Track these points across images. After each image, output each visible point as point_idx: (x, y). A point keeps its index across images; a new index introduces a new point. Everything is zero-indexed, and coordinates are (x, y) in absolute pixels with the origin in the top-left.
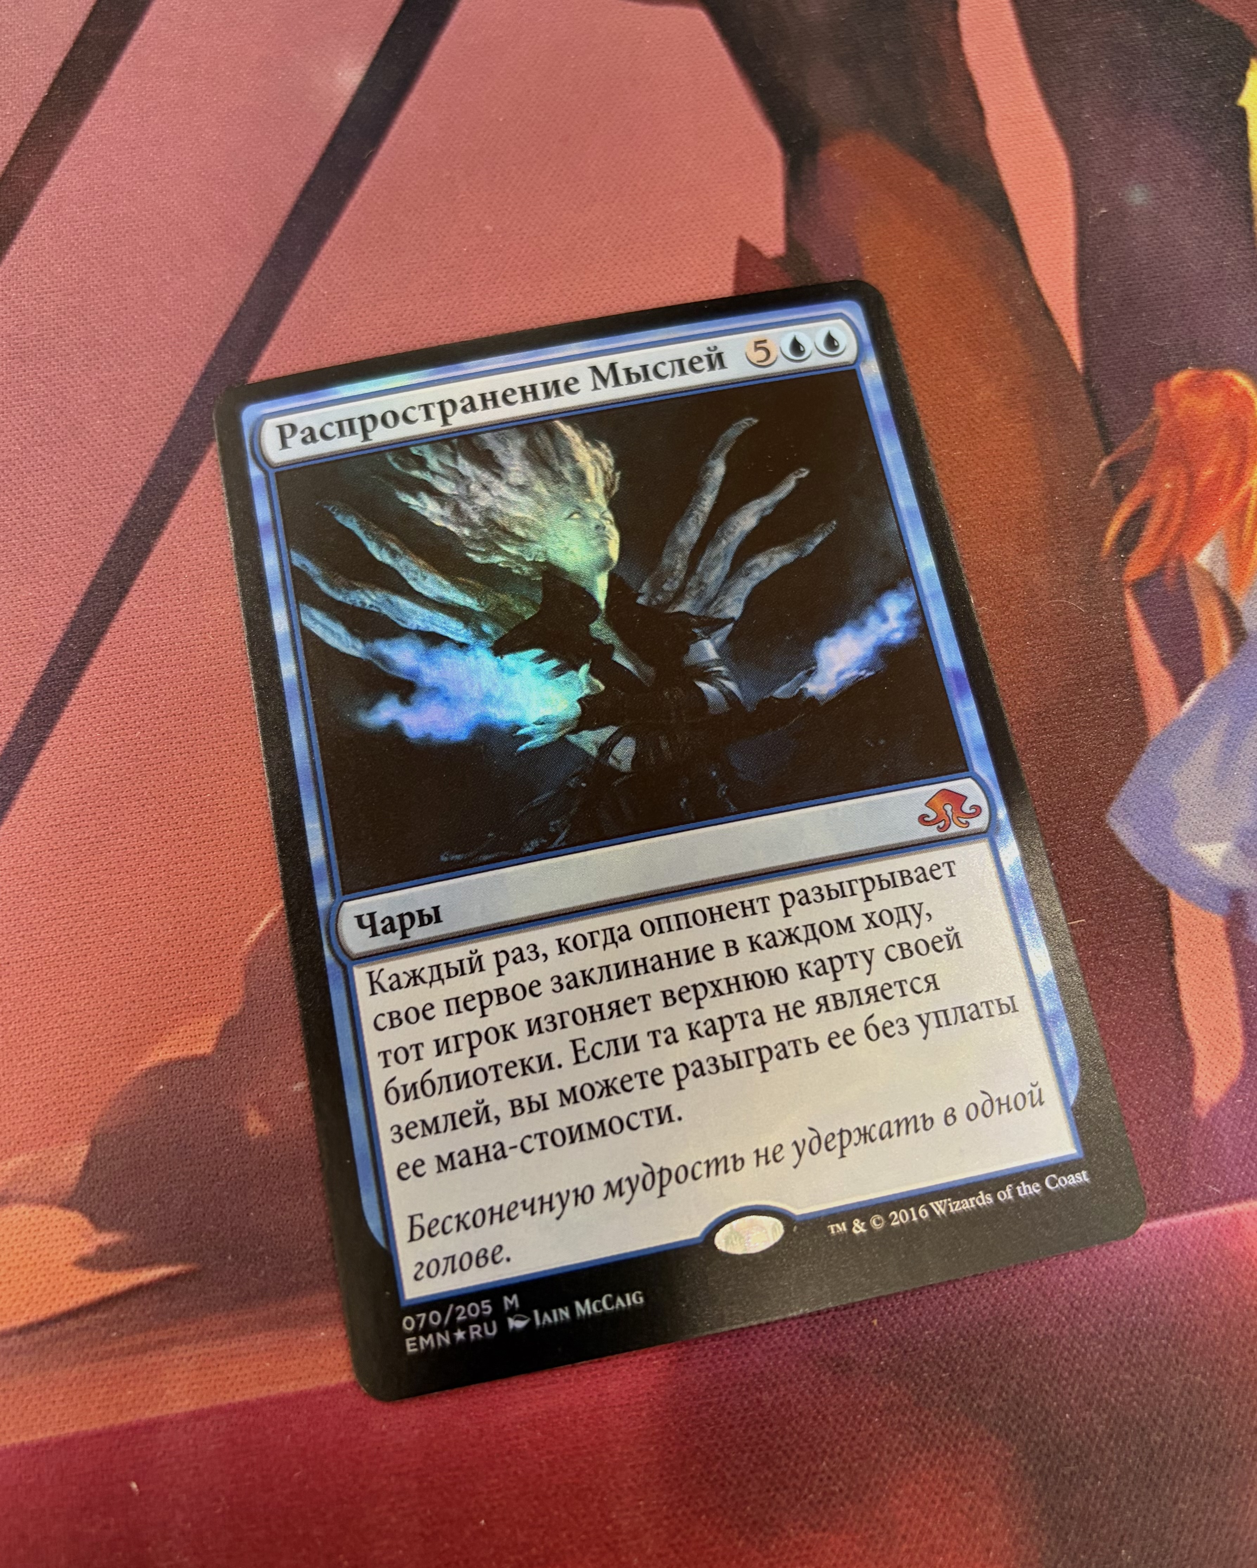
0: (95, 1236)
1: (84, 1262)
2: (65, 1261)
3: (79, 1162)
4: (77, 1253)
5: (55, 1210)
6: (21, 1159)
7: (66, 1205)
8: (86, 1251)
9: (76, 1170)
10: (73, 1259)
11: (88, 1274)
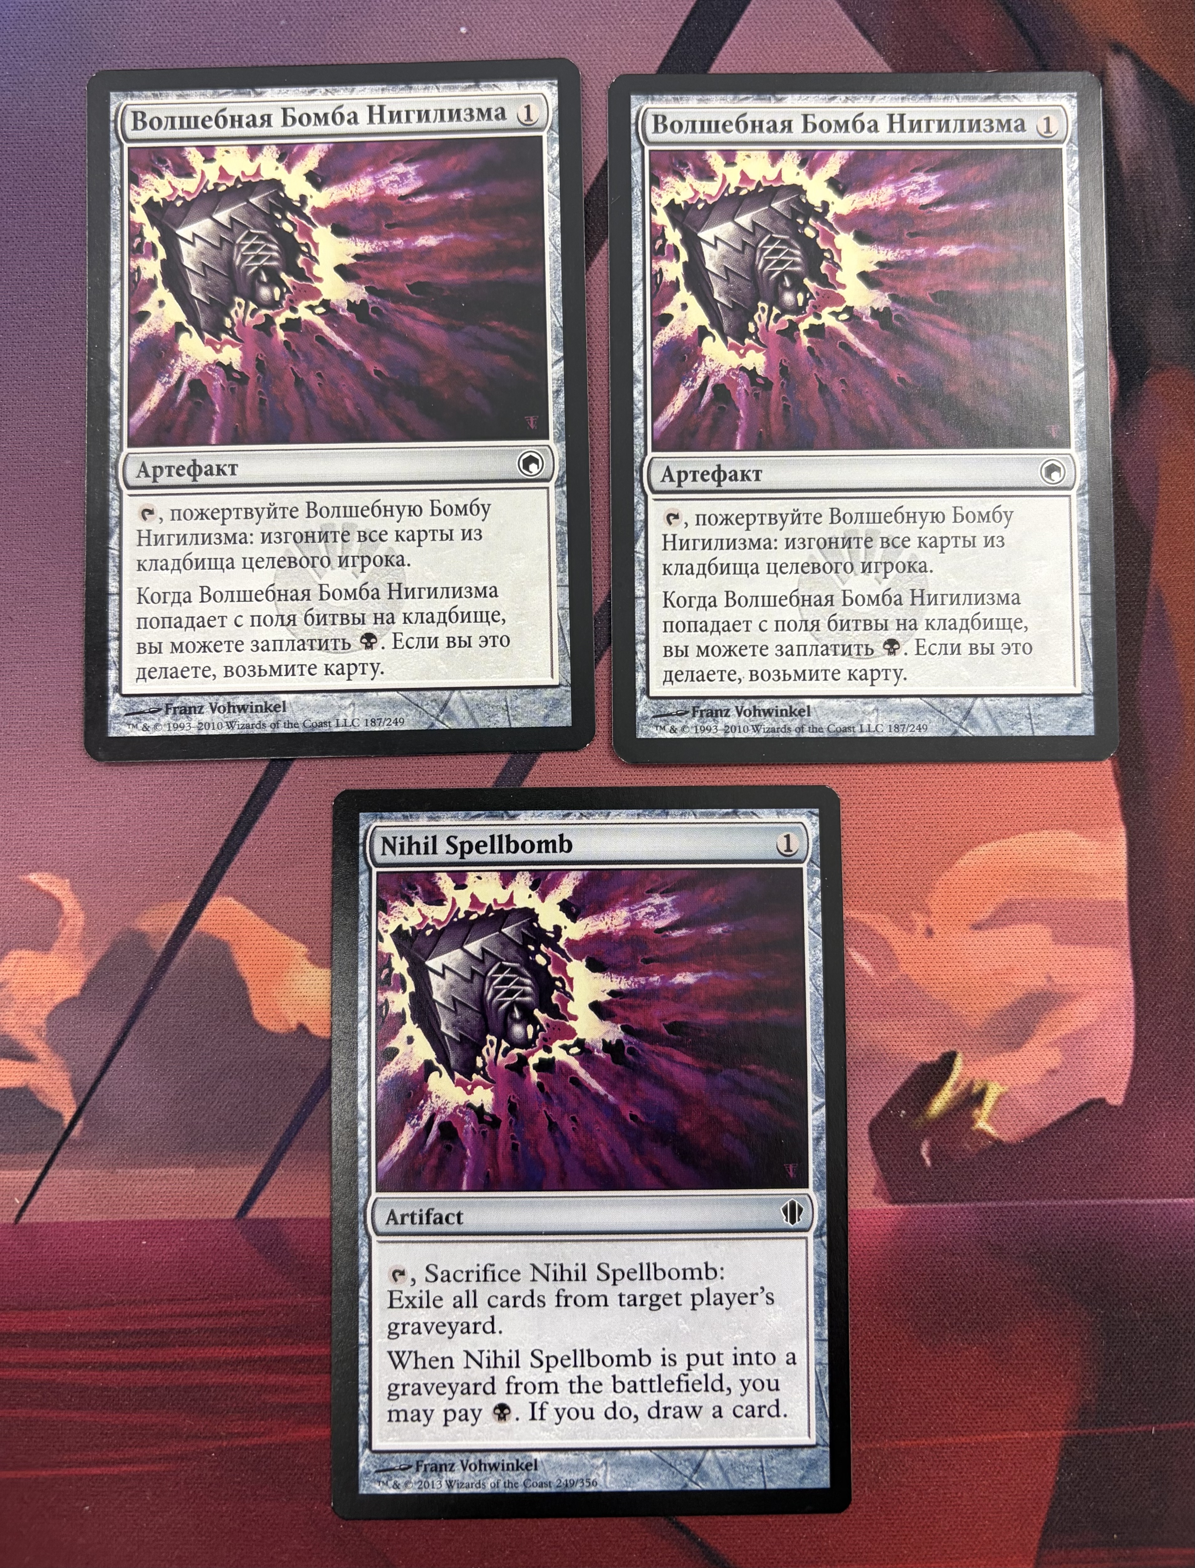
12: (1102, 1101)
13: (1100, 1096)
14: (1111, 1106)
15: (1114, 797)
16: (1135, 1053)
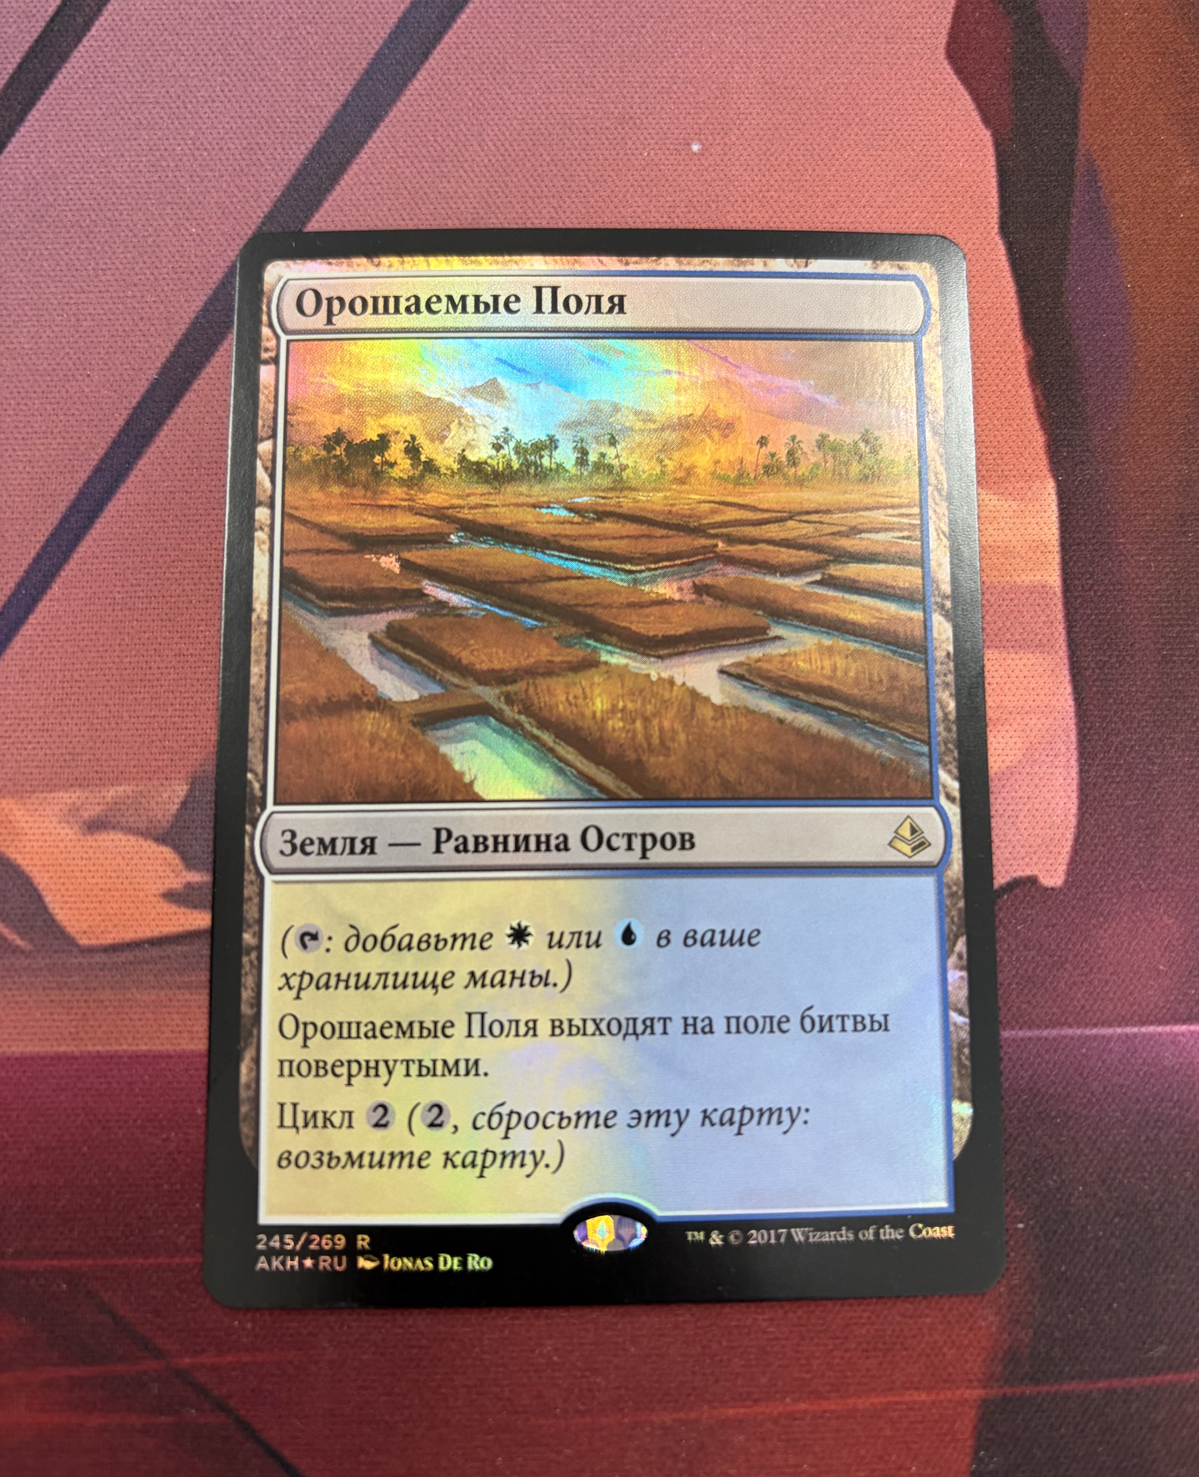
0: (184, 873)
1: (170, 896)
2: (154, 892)
3: (177, 801)
4: (167, 886)
5: (150, 842)
6: (121, 789)
7: (161, 839)
8: (175, 886)
9: (174, 808)
10: (161, 891)
11: (174, 908)
12: (1032, 881)
13: (1028, 872)
14: (1046, 889)
15: (1038, 439)
16: (1080, 809)
